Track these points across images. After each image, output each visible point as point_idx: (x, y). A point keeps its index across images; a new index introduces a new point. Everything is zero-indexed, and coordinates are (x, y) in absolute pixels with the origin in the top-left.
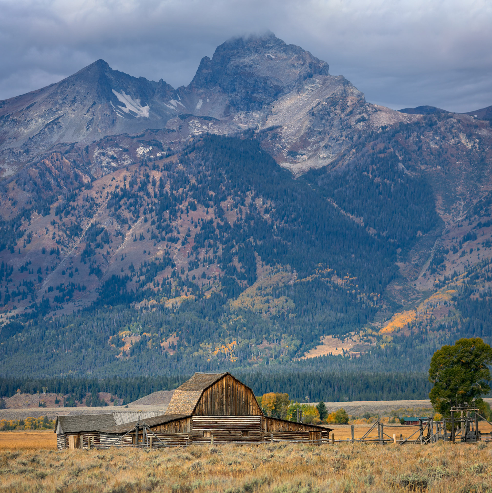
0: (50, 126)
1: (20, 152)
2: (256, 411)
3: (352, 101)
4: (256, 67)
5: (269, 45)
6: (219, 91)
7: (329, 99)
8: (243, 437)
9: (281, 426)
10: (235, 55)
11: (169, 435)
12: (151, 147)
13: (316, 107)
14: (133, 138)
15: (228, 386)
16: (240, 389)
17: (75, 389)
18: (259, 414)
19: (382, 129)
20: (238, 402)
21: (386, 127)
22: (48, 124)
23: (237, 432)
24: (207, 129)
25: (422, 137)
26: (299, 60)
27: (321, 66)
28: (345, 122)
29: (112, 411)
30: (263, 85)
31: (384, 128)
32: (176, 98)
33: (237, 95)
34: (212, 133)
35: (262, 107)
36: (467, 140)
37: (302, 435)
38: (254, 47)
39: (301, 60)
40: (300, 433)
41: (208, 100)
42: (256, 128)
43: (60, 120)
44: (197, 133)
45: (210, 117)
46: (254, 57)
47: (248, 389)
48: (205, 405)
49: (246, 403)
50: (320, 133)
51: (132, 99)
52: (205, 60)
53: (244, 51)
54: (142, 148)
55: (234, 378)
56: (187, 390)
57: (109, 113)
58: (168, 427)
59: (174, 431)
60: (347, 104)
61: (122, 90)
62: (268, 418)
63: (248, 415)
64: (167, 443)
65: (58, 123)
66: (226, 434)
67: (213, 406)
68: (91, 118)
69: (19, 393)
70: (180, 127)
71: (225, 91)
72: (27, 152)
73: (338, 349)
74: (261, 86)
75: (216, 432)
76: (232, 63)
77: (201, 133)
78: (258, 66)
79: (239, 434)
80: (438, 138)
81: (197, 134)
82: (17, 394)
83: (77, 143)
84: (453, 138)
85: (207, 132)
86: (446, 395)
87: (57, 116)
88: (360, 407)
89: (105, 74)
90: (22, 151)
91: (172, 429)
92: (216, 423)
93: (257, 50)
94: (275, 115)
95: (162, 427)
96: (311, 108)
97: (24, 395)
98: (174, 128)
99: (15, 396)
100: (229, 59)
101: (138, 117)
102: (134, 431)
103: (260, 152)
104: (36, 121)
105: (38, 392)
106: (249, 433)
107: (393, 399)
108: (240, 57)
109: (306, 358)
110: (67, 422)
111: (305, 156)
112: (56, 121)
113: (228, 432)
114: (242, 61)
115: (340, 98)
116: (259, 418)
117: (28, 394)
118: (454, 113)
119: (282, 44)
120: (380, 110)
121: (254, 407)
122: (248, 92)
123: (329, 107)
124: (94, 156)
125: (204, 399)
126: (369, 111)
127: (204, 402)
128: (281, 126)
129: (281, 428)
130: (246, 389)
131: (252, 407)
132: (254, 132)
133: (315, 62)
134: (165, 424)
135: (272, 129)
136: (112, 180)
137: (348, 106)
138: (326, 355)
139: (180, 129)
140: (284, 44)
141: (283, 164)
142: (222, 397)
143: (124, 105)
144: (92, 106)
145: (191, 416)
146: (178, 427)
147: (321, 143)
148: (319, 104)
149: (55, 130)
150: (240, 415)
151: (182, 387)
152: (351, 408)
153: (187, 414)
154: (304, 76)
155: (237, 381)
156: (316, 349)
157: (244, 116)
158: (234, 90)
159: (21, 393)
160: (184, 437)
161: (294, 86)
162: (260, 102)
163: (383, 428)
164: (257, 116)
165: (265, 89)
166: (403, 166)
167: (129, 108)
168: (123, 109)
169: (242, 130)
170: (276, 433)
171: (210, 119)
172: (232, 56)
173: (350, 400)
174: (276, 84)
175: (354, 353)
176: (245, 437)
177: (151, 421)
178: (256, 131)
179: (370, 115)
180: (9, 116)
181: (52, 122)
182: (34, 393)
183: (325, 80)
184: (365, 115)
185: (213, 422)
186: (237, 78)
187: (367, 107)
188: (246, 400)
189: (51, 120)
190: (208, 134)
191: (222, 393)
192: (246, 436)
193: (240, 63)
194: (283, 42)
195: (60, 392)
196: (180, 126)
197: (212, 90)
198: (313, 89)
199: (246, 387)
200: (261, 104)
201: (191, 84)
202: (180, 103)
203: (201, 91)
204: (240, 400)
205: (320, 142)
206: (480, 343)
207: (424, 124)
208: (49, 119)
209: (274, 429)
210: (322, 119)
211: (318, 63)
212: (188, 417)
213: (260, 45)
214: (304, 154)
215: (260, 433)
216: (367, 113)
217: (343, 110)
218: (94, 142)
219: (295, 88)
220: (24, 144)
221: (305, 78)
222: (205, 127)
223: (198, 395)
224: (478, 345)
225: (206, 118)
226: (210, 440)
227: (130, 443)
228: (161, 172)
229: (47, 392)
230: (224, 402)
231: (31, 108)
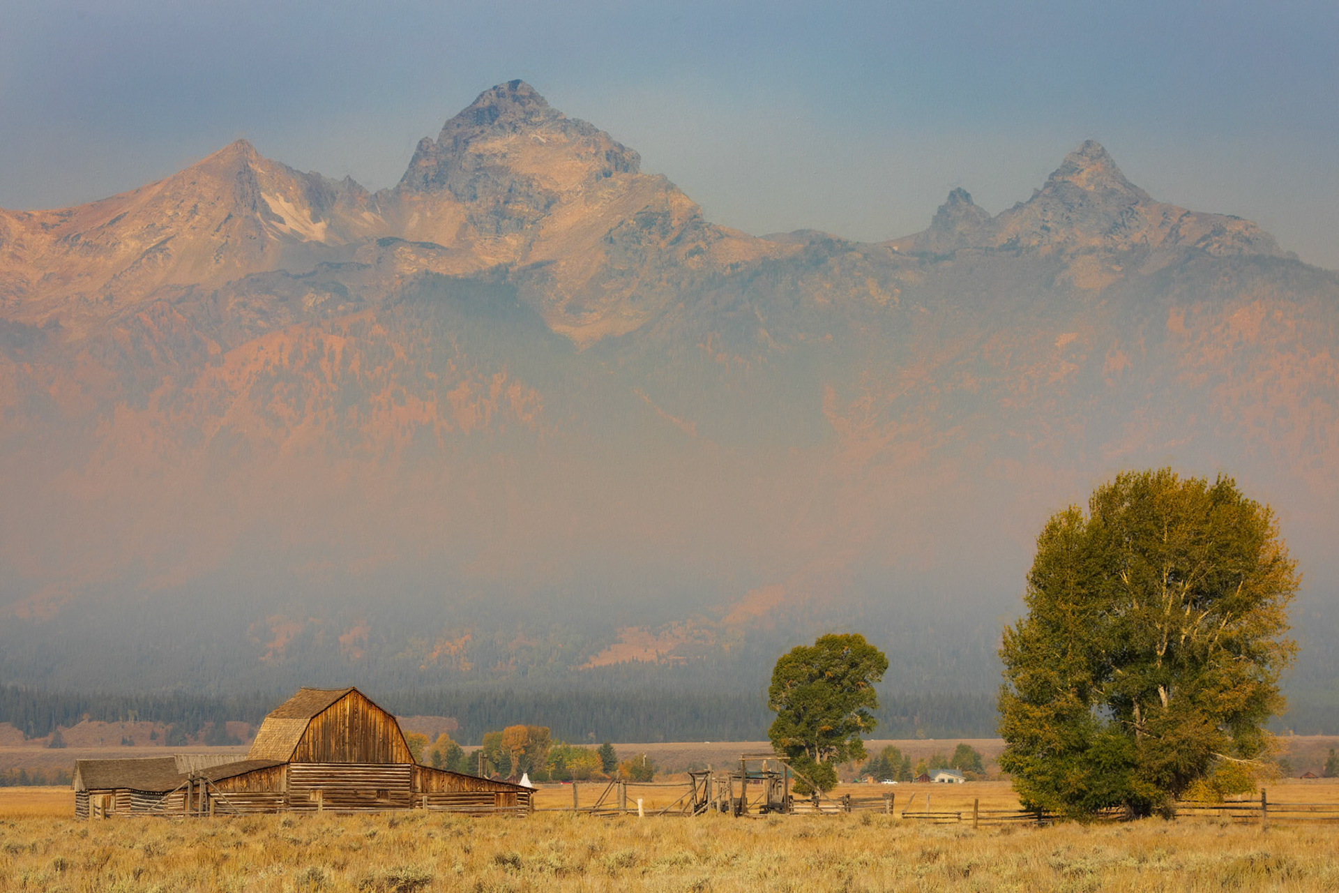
0: (150, 255)
1: (97, 299)
2: (403, 756)
3: (679, 219)
4: (514, 158)
5: (537, 119)
6: (449, 199)
7: (640, 216)
8: (378, 800)
9: (447, 781)
10: (476, 136)
11: (248, 796)
12: (329, 294)
13: (617, 228)
14: (298, 277)
15: (354, 712)
16: (376, 717)
17: (187, 714)
18: (407, 761)
19: (731, 268)
20: (371, 740)
21: (737, 265)
22: (148, 252)
23: (368, 792)
24: (427, 264)
25: (800, 283)
26: (589, 146)
27: (627, 158)
28: (668, 256)
29: (172, 754)
30: (526, 189)
31: (733, 266)
32: (372, 208)
33: (479, 206)
34: (435, 271)
35: (522, 228)
36: (880, 291)
37: (484, 799)
38: (511, 123)
39: (592, 145)
40: (479, 795)
41: (429, 214)
42: (511, 264)
43: (168, 245)
44: (409, 270)
45: (431, 243)
46: (510, 140)
47: (389, 717)
48: (314, 743)
49: (386, 742)
50: (622, 274)
51: (296, 209)
52: (425, 144)
53: (492, 128)
54: (312, 295)
55: (365, 698)
56: (284, 717)
57: (254, 234)
58: (248, 781)
59: (258, 789)
60: (670, 224)
61: (278, 194)
62: (424, 768)
63: (389, 763)
64: (245, 810)
65: (165, 249)
66: (350, 796)
67: (326, 746)
68: (224, 241)
69: (87, 720)
70: (379, 261)
71: (458, 197)
72: (110, 299)
73: (648, 650)
74: (522, 190)
75: (333, 791)
76: (471, 149)
77: (415, 270)
78: (516, 155)
79: (372, 796)
80: (828, 286)
81: (408, 273)
82: (83, 722)
83: (198, 285)
84: (855, 286)
85: (426, 270)
86: (797, 733)
87: (162, 237)
88: (682, 752)
89: (250, 165)
90: (102, 298)
91: (256, 785)
92: (332, 776)
93: (516, 127)
94: (544, 241)
95: (237, 783)
96: (607, 230)
97: (95, 723)
98: (369, 262)
99: (79, 725)
100: (466, 142)
101: (305, 241)
102: (186, 788)
103: (518, 305)
104: (127, 246)
105: (120, 718)
106: (389, 794)
107: (742, 738)
108: (485, 139)
109: (592, 666)
110: (93, 771)
111: (595, 314)
112: (162, 247)
113: (352, 792)
114: (489, 146)
115: (659, 214)
116: (408, 767)
117: (103, 722)
118: (858, 243)
119: (559, 118)
120: (728, 236)
121: (399, 749)
122: (498, 202)
123: (639, 229)
124: (228, 309)
125: (311, 735)
126: (709, 237)
127: (311, 739)
128: (555, 262)
129: (446, 786)
130: (386, 717)
131: (395, 748)
132: (507, 271)
133: (616, 150)
134: (242, 776)
135: (538, 265)
136: (259, 351)
137: (673, 228)
138: (627, 662)
139: (378, 263)
140: (563, 118)
141: (557, 328)
142: (344, 731)
143: (281, 221)
144: (226, 220)
145: (288, 763)
146: (265, 782)
147: (624, 292)
148: (622, 223)
149: (160, 261)
150: (374, 762)
151: (277, 713)
152: (668, 755)
153: (282, 760)
154: (597, 175)
155: (370, 703)
156: (609, 650)
157: (490, 242)
158: (475, 197)
159: (90, 720)
160: (275, 800)
161: (580, 192)
162: (519, 219)
163: (625, 788)
164: (514, 242)
165: (528, 196)
166: (767, 334)
167: (290, 225)
168: (280, 226)
169: (488, 267)
170: (438, 794)
171: (432, 246)
172: (471, 137)
173: (665, 740)
174: (548, 187)
175: (675, 658)
176: (382, 801)
177: (218, 771)
178: (511, 269)
179: (710, 243)
180: (78, 236)
181: (154, 247)
182: (113, 721)
183: (633, 182)
184: (703, 245)
185: (327, 773)
186: (479, 177)
187: (706, 229)
188: (386, 737)
189: (153, 245)
190: (427, 273)
191: (344, 724)
192: (384, 798)
193: (485, 150)
194: (560, 114)
195: (159, 720)
196: (380, 258)
197: (435, 196)
198: (612, 198)
199: (385, 713)
200: (522, 222)
201: (398, 186)
202: (379, 218)
203: (417, 198)
204: (374, 736)
205: (622, 289)
206: (859, 643)
207: (804, 262)
208: (150, 243)
209: (435, 787)
210: (626, 249)
211: (622, 152)
212: (283, 764)
213: (521, 119)
214: (595, 310)
215: (410, 793)
216: (705, 240)
217: (664, 234)
218: (229, 283)
219: (581, 194)
220: (105, 285)
221: (598, 178)
222: (422, 260)
223: (301, 726)
224: (857, 646)
225: (424, 245)
226: (317, 806)
227: (181, 809)
228: (344, 338)
229: (136, 719)
230: (347, 740)
231: (117, 224)
